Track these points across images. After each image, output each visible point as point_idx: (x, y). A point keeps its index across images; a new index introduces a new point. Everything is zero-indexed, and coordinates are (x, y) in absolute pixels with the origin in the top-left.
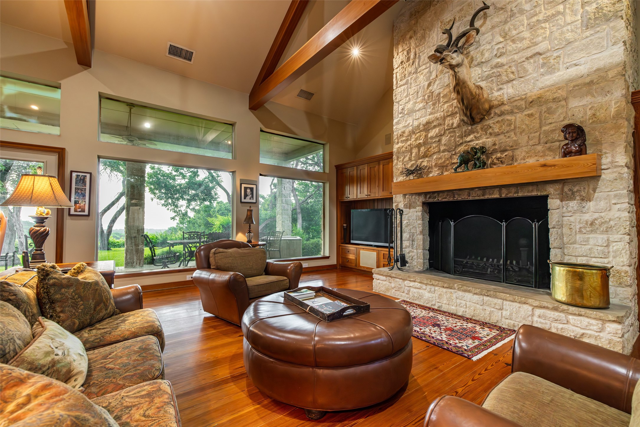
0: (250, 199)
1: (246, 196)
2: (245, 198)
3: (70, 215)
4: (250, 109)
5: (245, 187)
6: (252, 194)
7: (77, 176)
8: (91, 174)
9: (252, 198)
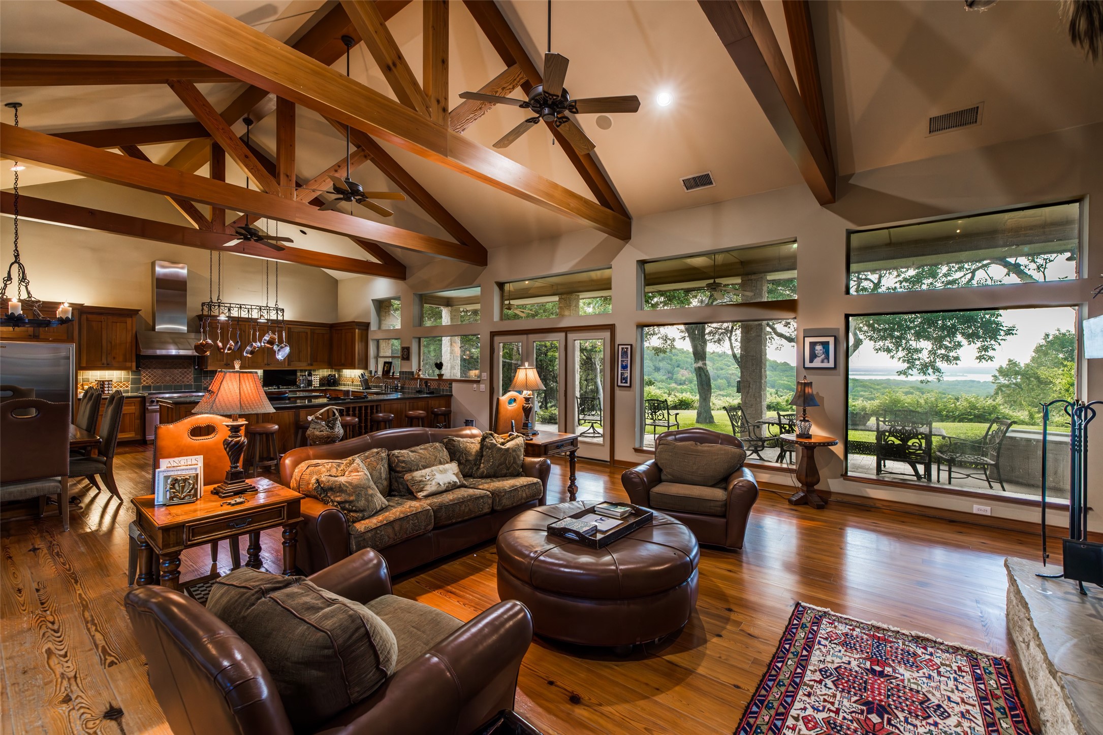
0: (822, 362)
1: (813, 356)
2: (811, 361)
3: (618, 386)
4: (821, 205)
5: (811, 343)
6: (827, 353)
7: (623, 348)
8: (631, 345)
9: (826, 361)
